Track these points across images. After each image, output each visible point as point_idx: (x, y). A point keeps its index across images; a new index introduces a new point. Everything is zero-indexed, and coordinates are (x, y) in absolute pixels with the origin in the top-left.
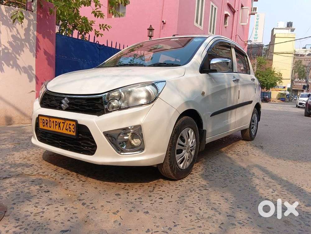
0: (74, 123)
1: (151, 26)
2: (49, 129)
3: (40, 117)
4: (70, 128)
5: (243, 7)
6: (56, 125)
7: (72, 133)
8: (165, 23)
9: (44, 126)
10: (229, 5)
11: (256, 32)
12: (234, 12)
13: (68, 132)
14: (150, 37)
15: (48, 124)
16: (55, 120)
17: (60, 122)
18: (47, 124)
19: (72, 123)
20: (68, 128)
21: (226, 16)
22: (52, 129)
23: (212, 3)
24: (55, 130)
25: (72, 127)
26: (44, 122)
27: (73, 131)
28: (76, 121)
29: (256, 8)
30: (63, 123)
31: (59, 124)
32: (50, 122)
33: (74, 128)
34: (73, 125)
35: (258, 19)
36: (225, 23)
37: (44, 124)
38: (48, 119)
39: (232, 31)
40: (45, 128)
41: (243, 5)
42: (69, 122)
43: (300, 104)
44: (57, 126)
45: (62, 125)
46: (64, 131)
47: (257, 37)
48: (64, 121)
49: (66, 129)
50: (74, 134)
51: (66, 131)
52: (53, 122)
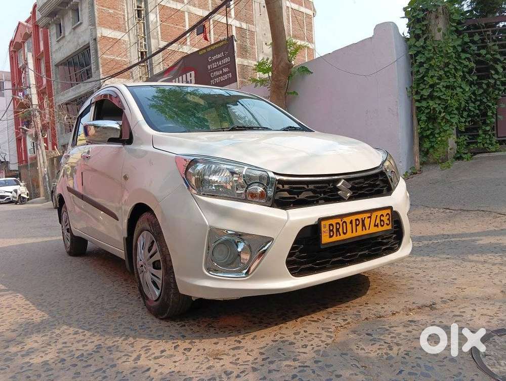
0: (389, 211)
2: (343, 237)
3: (323, 223)
4: (383, 221)
6: (357, 225)
7: (386, 228)
9: (331, 237)
13: (380, 229)
15: (341, 230)
16: (354, 218)
17: (365, 218)
18: (338, 230)
19: (385, 212)
20: (378, 221)
22: (349, 235)
24: (355, 234)
25: (385, 219)
26: (332, 230)
27: (387, 224)
28: (390, 208)
30: (368, 217)
31: (363, 221)
32: (344, 224)
33: (388, 219)
34: (388, 214)
37: (331, 233)
38: (339, 220)
40: (335, 239)
42: (379, 213)
44: (360, 227)
45: (367, 222)
46: (373, 230)
48: (369, 215)
49: (375, 226)
50: (390, 227)
51: (376, 228)
52: (351, 222)
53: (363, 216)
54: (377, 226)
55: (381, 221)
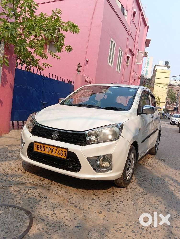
0: (66, 151)
1: (79, 64)
2: (42, 152)
3: (35, 143)
5: (139, 52)
6: (49, 150)
7: (63, 157)
8: (88, 62)
9: (37, 150)
10: (130, 50)
11: (147, 70)
12: (133, 55)
13: (60, 156)
14: (79, 72)
15: (42, 149)
16: (48, 147)
17: (53, 149)
18: (41, 148)
19: (64, 150)
20: (60, 153)
21: (128, 58)
22: (45, 152)
23: (120, 49)
24: (47, 153)
25: (64, 153)
26: (38, 147)
27: (64, 155)
28: (67, 149)
29: (147, 52)
30: (55, 149)
32: (44, 147)
33: (65, 154)
35: (148, 61)
36: (127, 63)
38: (42, 145)
39: (131, 68)
40: (39, 151)
41: (139, 50)
42: (61, 149)
43: (173, 122)
44: (51, 151)
45: (54, 151)
46: (56, 155)
47: (147, 73)
48: (56, 148)
49: (58, 154)
50: (65, 158)
51: (58, 155)
52: (47, 148)
53: (53, 147)
54: (59, 154)
55: (61, 153)
